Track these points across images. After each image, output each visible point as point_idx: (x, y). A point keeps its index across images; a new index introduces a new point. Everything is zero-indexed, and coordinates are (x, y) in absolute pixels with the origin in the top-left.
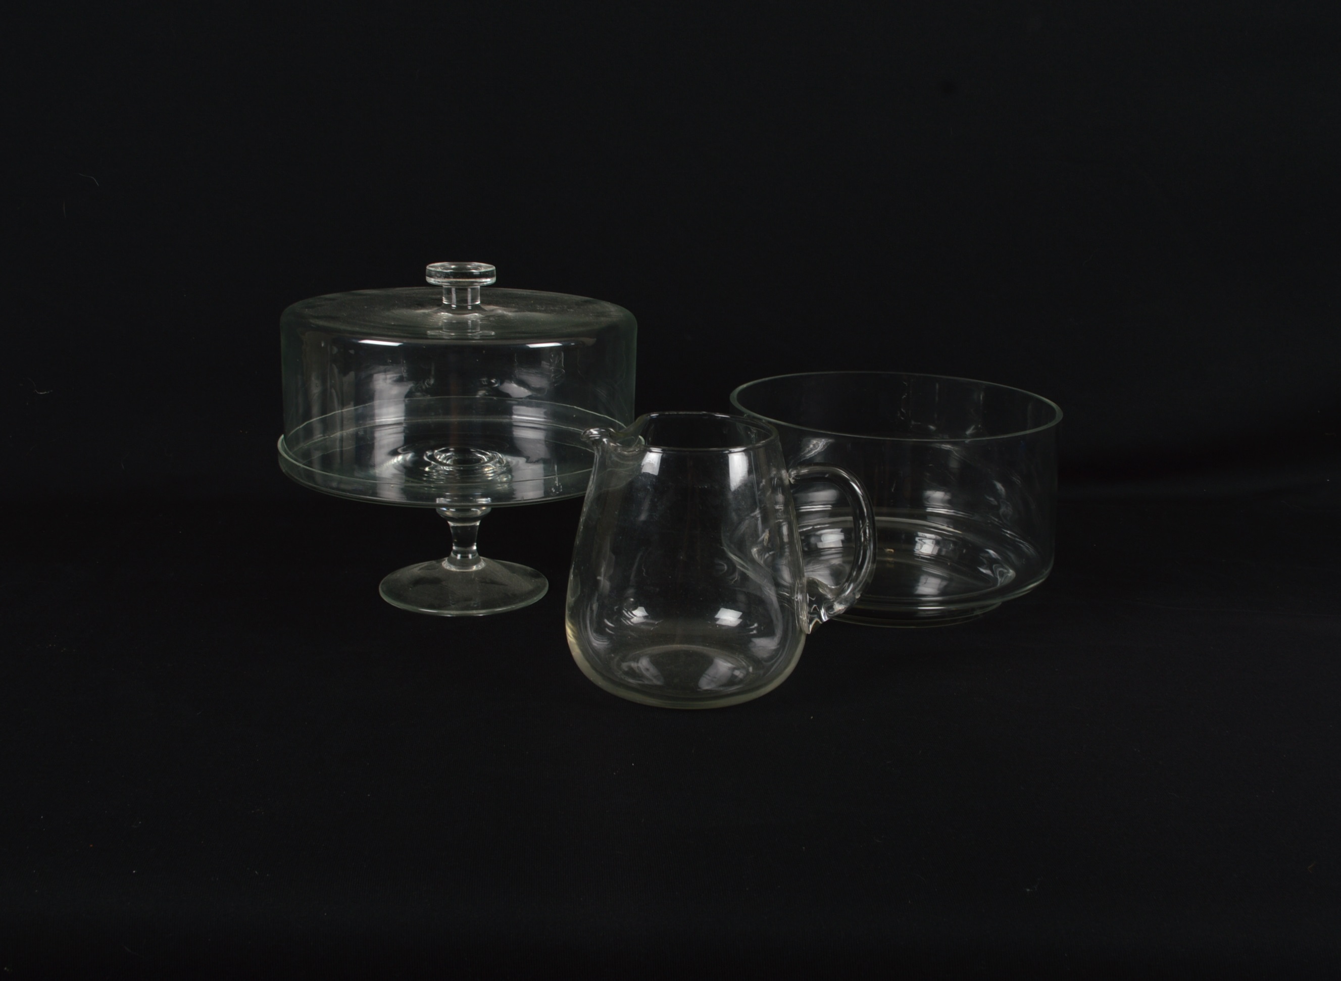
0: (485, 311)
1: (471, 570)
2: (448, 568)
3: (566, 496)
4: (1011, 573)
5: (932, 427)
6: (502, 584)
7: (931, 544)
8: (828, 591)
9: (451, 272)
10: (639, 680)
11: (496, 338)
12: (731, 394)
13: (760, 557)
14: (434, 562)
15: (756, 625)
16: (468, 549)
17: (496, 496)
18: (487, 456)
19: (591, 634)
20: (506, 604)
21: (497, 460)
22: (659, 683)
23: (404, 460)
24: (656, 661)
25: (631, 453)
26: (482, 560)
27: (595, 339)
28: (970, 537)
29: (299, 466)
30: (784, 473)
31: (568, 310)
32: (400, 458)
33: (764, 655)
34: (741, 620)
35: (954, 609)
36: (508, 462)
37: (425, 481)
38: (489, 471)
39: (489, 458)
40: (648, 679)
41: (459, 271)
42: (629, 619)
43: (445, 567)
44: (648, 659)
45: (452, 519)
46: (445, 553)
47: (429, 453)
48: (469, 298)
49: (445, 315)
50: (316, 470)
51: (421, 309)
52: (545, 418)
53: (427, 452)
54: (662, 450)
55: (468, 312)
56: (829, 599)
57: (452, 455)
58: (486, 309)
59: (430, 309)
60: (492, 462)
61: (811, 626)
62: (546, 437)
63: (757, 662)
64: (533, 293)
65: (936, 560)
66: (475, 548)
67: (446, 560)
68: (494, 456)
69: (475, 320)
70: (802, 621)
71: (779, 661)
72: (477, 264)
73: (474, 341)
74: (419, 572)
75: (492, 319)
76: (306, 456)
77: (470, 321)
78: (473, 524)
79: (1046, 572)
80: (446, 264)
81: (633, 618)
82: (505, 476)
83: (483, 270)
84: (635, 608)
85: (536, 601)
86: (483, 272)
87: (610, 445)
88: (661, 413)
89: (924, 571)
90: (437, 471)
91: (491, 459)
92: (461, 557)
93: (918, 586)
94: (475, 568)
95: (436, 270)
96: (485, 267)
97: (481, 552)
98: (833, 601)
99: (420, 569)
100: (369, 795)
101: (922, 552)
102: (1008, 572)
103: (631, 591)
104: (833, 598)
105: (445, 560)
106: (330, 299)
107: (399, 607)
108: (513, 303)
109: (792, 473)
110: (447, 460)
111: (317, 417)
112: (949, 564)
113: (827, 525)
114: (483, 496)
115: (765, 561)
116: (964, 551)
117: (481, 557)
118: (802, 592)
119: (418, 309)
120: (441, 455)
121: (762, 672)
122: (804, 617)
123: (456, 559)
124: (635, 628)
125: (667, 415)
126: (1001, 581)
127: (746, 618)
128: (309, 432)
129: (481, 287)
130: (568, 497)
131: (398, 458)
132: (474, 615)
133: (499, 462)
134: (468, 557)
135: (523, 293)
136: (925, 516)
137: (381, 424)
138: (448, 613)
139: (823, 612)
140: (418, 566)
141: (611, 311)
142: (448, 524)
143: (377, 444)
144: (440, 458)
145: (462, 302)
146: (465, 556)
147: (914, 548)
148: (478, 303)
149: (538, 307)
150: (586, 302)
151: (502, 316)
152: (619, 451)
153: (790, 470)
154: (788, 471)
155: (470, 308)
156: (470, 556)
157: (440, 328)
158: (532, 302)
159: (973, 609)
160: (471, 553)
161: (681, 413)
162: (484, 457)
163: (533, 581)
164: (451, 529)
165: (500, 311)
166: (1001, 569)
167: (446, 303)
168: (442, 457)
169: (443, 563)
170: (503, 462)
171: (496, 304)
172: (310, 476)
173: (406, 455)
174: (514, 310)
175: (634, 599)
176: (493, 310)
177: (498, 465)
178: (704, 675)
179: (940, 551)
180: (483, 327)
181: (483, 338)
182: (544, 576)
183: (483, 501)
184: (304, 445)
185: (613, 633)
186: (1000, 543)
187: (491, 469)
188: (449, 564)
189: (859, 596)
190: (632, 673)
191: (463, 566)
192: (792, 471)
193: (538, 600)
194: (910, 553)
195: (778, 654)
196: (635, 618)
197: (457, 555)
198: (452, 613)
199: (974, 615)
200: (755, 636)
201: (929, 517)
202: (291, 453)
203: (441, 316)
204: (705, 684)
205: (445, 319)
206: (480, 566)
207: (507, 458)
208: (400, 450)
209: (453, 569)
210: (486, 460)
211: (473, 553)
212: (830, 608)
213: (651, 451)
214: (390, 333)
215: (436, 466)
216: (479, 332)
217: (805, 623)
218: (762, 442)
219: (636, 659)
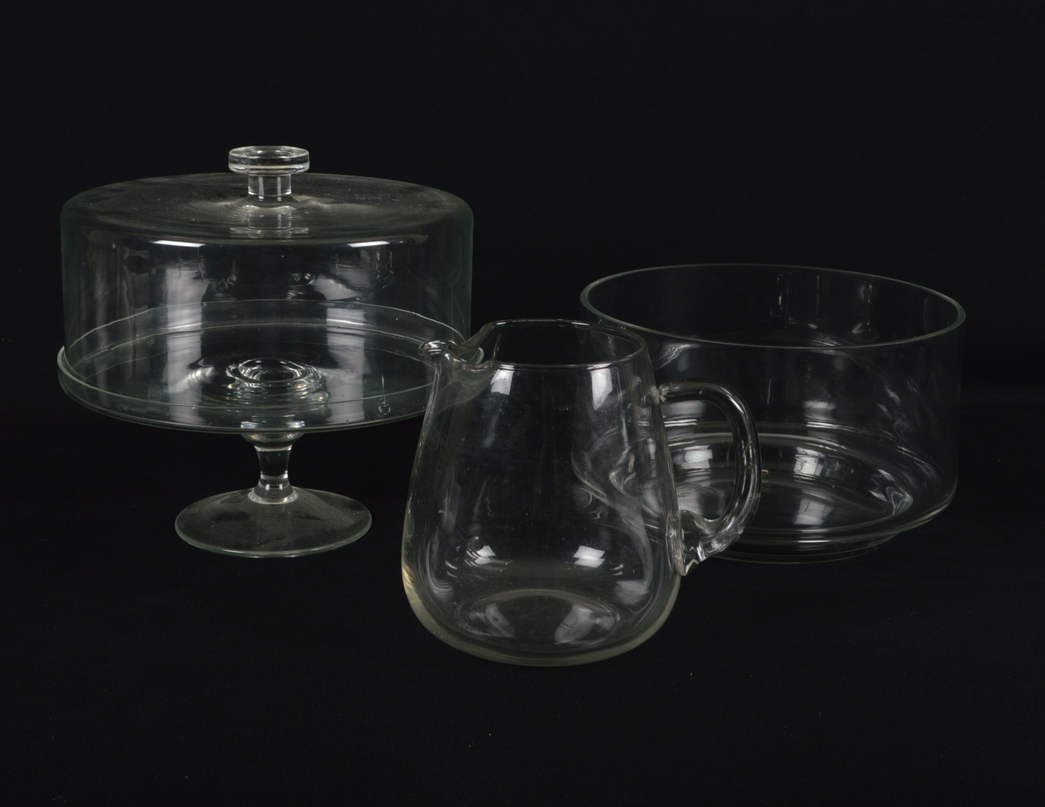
0: (297, 202)
1: (281, 503)
2: (255, 500)
3: (397, 417)
4: (908, 498)
5: (813, 326)
6: (319, 519)
7: (814, 463)
8: (705, 525)
9: (258, 159)
10: (485, 632)
11: (311, 236)
12: (582, 294)
13: (619, 483)
14: (237, 492)
15: (621, 566)
16: (279, 478)
17: (310, 419)
18: (299, 370)
19: (431, 581)
20: (324, 542)
21: (312, 374)
22: (509, 635)
23: (203, 375)
24: (505, 609)
25: (479, 370)
26: (294, 491)
27: (427, 236)
28: (858, 454)
29: (80, 385)
30: (654, 391)
31: (393, 200)
32: (199, 373)
33: (632, 601)
34: (603, 560)
35: (845, 542)
36: (323, 377)
37: (228, 401)
38: (303, 387)
39: (302, 372)
40: (496, 630)
41: (268, 158)
42: (473, 560)
43: (252, 500)
44: (496, 608)
45: (260, 444)
46: (251, 482)
47: (232, 368)
48: (279, 187)
49: (250, 209)
50: (102, 390)
51: (222, 201)
52: (364, 322)
53: (230, 367)
54: (514, 368)
55: (276, 204)
56: (707, 535)
57: (259, 369)
58: (298, 200)
59: (234, 200)
60: (306, 377)
61: (688, 567)
62: (366, 344)
63: (622, 608)
64: (348, 178)
65: (818, 482)
66: (286, 476)
67: (253, 491)
68: (308, 370)
69: (284, 213)
70: (678, 560)
71: (651, 607)
72: (287, 148)
73: (284, 241)
74: (221, 506)
75: (306, 213)
76: (89, 372)
77: (280, 216)
78: (283, 449)
79: (950, 497)
80: (251, 148)
81: (477, 558)
82: (321, 394)
83: (294, 156)
84: (480, 548)
85: (359, 538)
86: (295, 158)
87: (453, 361)
88: (509, 320)
89: (805, 494)
90: (242, 389)
91: (304, 374)
92: (270, 487)
93: (798, 513)
94: (286, 500)
95: (240, 156)
96: (296, 152)
97: (294, 481)
98: (711, 538)
99: (222, 502)
100: (187, 777)
101: (804, 472)
102: (905, 497)
103: (476, 528)
104: (711, 534)
105: (251, 491)
106: (115, 190)
107: (198, 547)
108: (328, 192)
109: (664, 390)
110: (253, 376)
111: (102, 325)
112: (834, 487)
113: (693, 442)
114: (296, 419)
115: (624, 487)
116: (852, 471)
117: (293, 487)
118: (676, 527)
119: (220, 201)
120: (246, 370)
121: (630, 621)
122: (679, 557)
123: (265, 489)
124: (480, 569)
125: (515, 323)
126: (896, 508)
127: (610, 557)
128: (93, 342)
129: (292, 176)
130: (399, 419)
131: (196, 374)
132: (286, 556)
133: (314, 377)
134: (278, 487)
135: (336, 179)
136: (806, 431)
137: (174, 331)
138: (255, 554)
139: (699, 550)
140: (220, 498)
141: (442, 201)
142: (255, 449)
143: (170, 357)
144: (245, 372)
145: (271, 190)
146: (274, 485)
147: (794, 467)
148: (289, 193)
149: (358, 197)
150: (411, 189)
151: (316, 209)
152: (465, 369)
153: (661, 387)
154: (658, 387)
155: (279, 199)
156: (281, 487)
157: (245, 225)
158: (349, 190)
159: (867, 541)
160: (281, 483)
161: (530, 320)
162: (296, 371)
163: (354, 514)
164: (258, 455)
165: (314, 202)
166: (896, 493)
167: (252, 194)
168: (247, 372)
169: (249, 495)
170: (319, 377)
171: (309, 193)
172: (95, 396)
173: (206, 370)
174: (331, 200)
175: (479, 537)
176: (305, 201)
177: (312, 381)
178: (561, 625)
179: (823, 471)
180: (295, 223)
181: (295, 236)
182: (365, 508)
183: (297, 425)
184: (86, 359)
185: (456, 577)
186: (895, 462)
187: (305, 386)
188: (256, 496)
189: (742, 531)
190: (480, 624)
191: (273, 498)
192: (662, 388)
193: (361, 536)
194: (789, 474)
195: (648, 599)
196: (480, 558)
197: (265, 485)
198: (260, 554)
199: (868, 547)
200: (622, 578)
201: (810, 432)
202: (72, 369)
203: (246, 210)
204: (562, 636)
205: (250, 213)
206: (292, 498)
207: (321, 372)
208: (200, 363)
209: (260, 501)
210: (299, 375)
211: (284, 482)
212: (707, 547)
213: (502, 369)
214: (192, 233)
215: (240, 383)
216: (290, 230)
217: (680, 563)
218: (629, 356)
219: (482, 608)
